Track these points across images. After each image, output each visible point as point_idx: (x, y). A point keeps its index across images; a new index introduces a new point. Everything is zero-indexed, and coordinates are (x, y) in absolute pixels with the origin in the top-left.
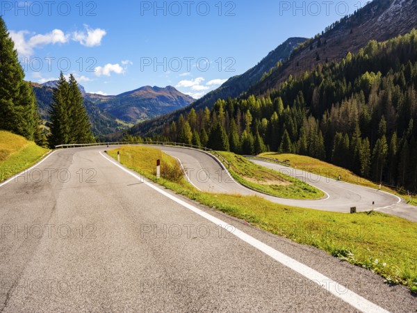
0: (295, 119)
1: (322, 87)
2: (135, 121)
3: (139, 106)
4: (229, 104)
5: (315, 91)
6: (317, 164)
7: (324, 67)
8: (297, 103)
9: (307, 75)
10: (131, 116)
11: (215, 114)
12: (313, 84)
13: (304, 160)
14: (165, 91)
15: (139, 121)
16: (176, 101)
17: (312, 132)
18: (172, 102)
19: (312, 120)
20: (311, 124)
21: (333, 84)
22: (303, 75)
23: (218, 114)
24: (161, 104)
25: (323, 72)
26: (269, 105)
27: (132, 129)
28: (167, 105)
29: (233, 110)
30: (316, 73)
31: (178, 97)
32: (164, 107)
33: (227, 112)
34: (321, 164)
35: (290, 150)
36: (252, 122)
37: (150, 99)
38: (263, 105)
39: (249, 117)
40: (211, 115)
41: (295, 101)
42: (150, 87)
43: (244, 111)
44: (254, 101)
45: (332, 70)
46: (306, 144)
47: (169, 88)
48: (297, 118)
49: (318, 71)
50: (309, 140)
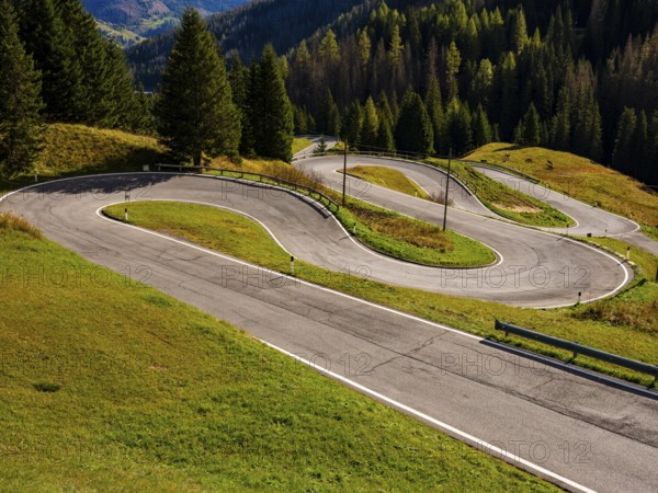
0: (550, 67)
2: (137, 24)
4: (409, 23)
6: (584, 169)
8: (556, 23)
11: (381, 47)
13: (560, 159)
15: (152, 24)
17: (583, 98)
19: (585, 67)
20: (582, 79)
23: (388, 47)
26: (496, 27)
29: (418, 38)
33: (408, 45)
34: (591, 169)
35: (539, 139)
36: (461, 67)
38: (483, 26)
39: (453, 56)
40: (374, 50)
41: (553, 19)
43: (444, 41)
44: (465, 18)
46: (567, 126)
48: (555, 65)
50: (573, 118)
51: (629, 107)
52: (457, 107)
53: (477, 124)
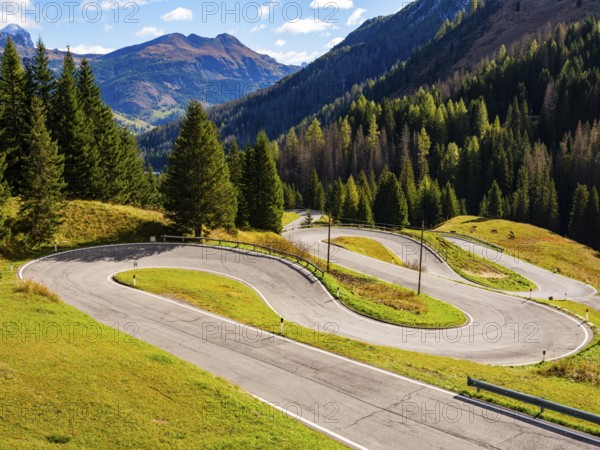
0: (510, 149)
1: (564, 81)
2: (148, 114)
3: (158, 80)
4: (384, 112)
5: (550, 87)
6: (544, 239)
7: (570, 32)
8: (514, 111)
9: (535, 46)
10: (140, 103)
11: (360, 132)
12: (545, 70)
13: (522, 230)
14: (215, 47)
15: (159, 115)
16: (240, 69)
17: (540, 176)
18: (230, 72)
19: (540, 149)
20: (538, 159)
21: (584, 75)
22: (529, 47)
23: (366, 133)
24: (207, 75)
25: (567, 43)
26: (461, 115)
27: (150, 135)
28: (220, 77)
29: (392, 124)
30: (554, 43)
31: (244, 59)
32: (212, 83)
33: (384, 131)
35: (502, 212)
36: (430, 150)
37: (181, 64)
38: (449, 114)
39: (424, 140)
40: (354, 135)
41: (511, 108)
42: (180, 36)
43: (415, 127)
44: (434, 108)
45: (585, 38)
46: (527, 201)
47: (225, 39)
48: (514, 148)
49: (557, 40)
50: (532, 193)
51: (582, 184)
52: (428, 184)
53: (446, 200)
